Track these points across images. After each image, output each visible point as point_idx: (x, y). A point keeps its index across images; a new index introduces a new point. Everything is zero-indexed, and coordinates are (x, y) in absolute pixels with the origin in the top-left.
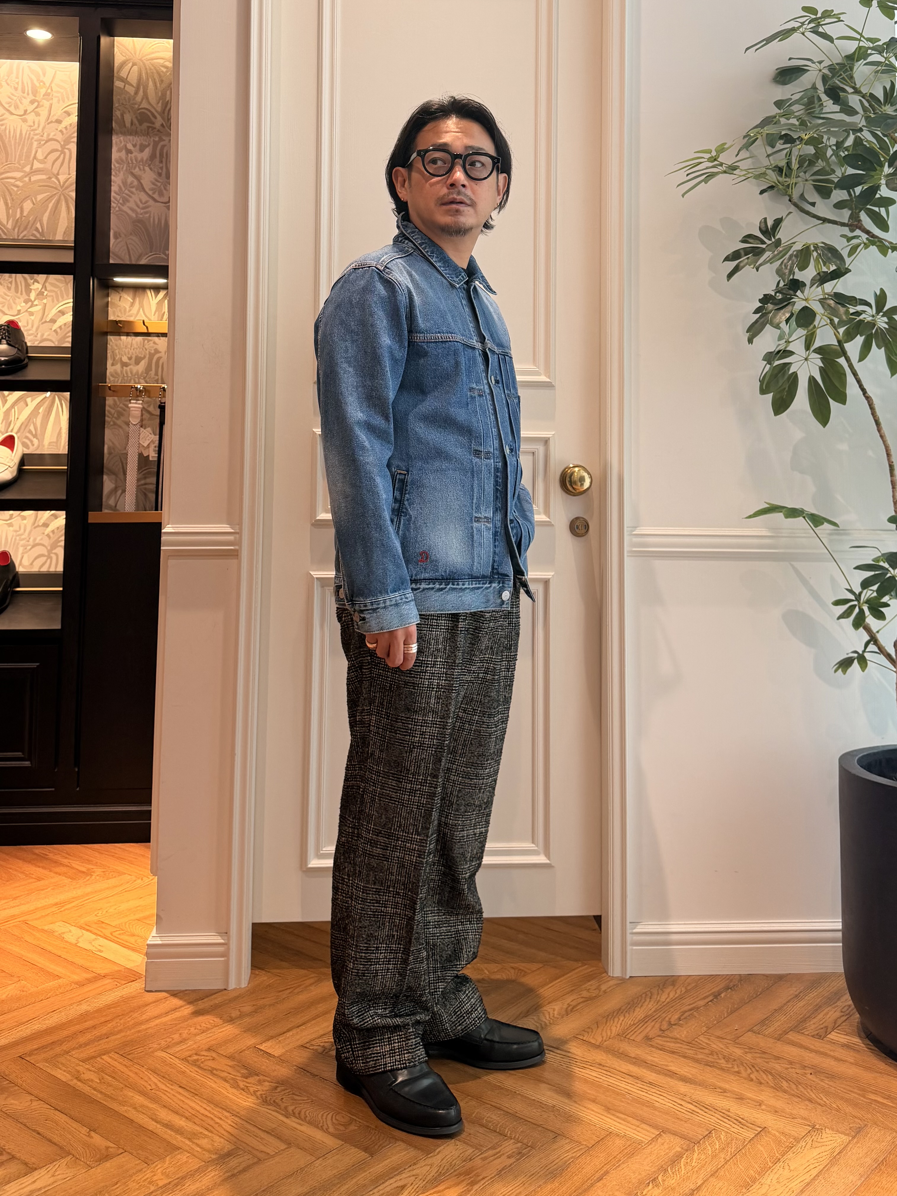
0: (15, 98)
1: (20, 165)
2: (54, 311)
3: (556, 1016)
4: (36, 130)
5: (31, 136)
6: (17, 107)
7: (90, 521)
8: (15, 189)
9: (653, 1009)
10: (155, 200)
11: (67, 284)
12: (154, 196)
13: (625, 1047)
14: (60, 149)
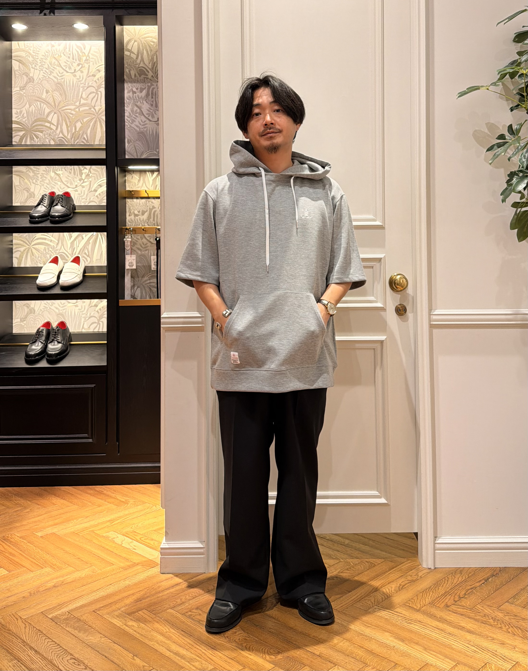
0: (69, 63)
1: (73, 101)
2: (96, 185)
3: (393, 591)
4: (81, 81)
5: (79, 84)
6: (70, 68)
7: (120, 305)
8: (71, 116)
9: (450, 588)
10: (150, 121)
11: (102, 169)
12: (149, 118)
13: (433, 611)
14: (95, 92)
